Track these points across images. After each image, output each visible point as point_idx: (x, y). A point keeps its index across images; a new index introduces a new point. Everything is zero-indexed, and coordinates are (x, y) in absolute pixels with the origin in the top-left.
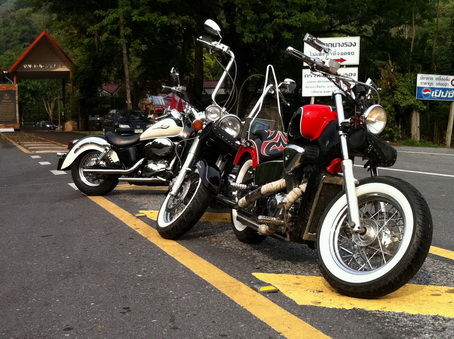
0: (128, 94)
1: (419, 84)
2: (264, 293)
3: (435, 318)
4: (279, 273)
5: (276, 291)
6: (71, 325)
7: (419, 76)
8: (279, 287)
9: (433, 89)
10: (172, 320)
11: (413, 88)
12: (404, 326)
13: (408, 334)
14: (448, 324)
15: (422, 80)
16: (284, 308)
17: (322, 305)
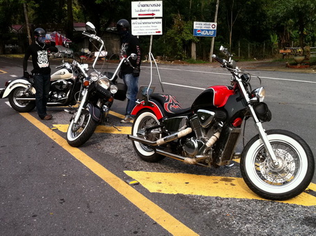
0: (29, 32)
1: (195, 28)
2: (132, 185)
3: (217, 198)
4: (137, 170)
5: (138, 184)
6: (35, 214)
7: (195, 23)
8: (139, 181)
9: (203, 30)
10: (88, 207)
11: (192, 30)
12: (203, 204)
13: (205, 210)
14: (223, 202)
15: (197, 25)
16: (144, 195)
17: (162, 192)
